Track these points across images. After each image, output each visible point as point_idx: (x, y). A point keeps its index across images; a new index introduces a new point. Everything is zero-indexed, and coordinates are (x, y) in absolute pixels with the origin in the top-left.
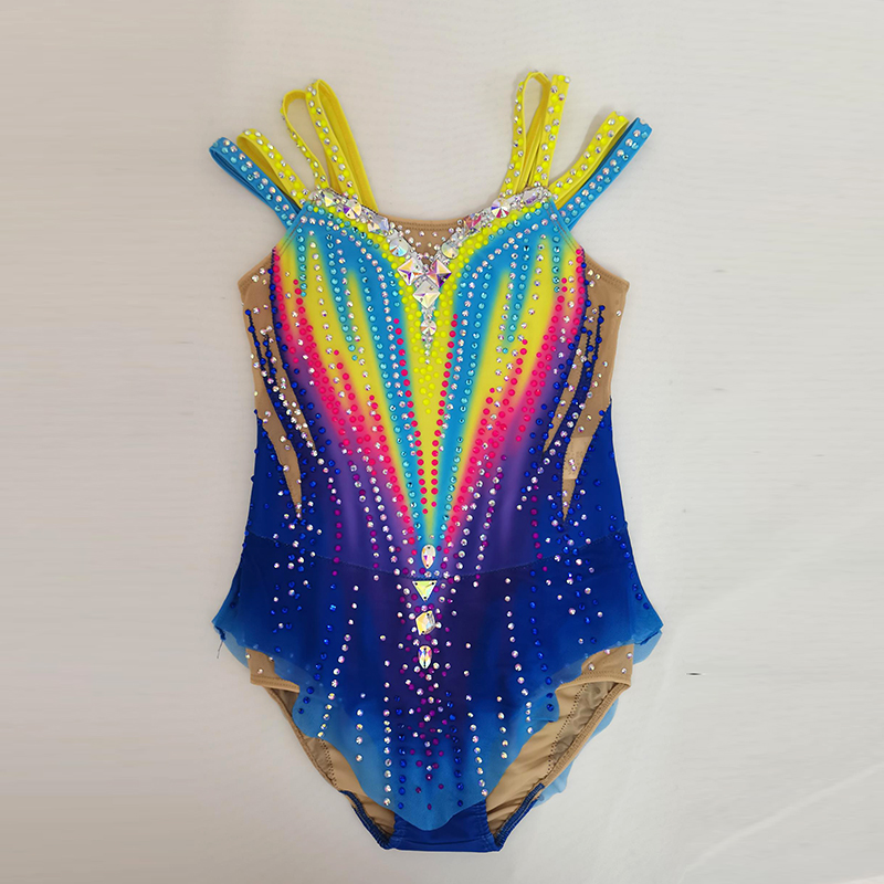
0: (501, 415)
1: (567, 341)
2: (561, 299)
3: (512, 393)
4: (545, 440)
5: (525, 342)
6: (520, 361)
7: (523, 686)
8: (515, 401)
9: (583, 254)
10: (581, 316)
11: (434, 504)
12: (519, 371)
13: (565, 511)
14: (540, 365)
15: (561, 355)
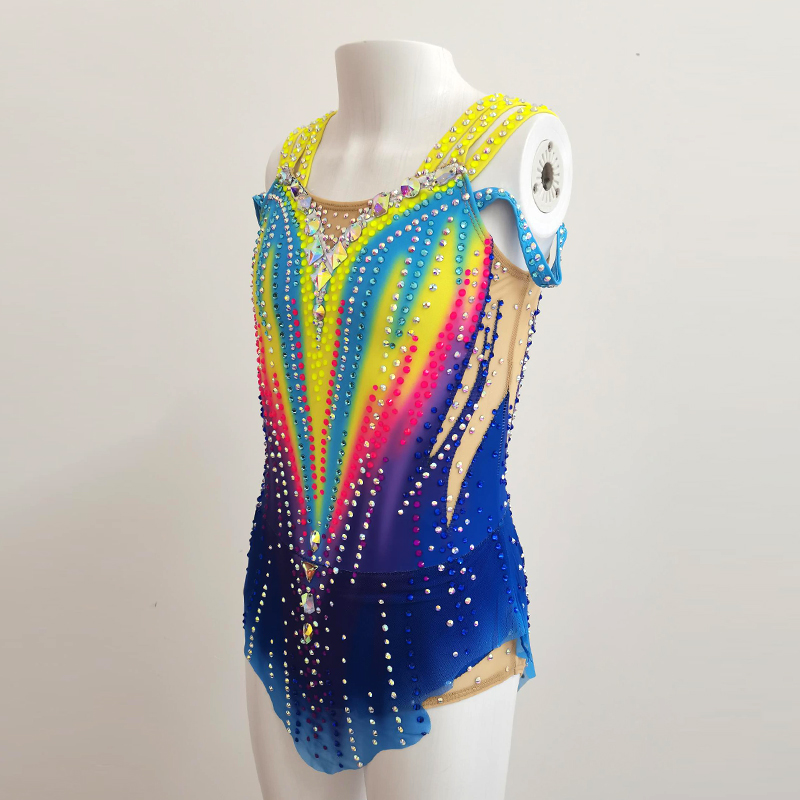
0: (384, 415)
1: (464, 338)
2: (462, 293)
3: (396, 393)
4: (433, 445)
5: (415, 339)
6: (408, 359)
7: (393, 689)
8: (401, 402)
9: (492, 245)
10: (480, 312)
11: (322, 492)
12: (406, 370)
13: (449, 516)
14: (432, 365)
15: (457, 354)
